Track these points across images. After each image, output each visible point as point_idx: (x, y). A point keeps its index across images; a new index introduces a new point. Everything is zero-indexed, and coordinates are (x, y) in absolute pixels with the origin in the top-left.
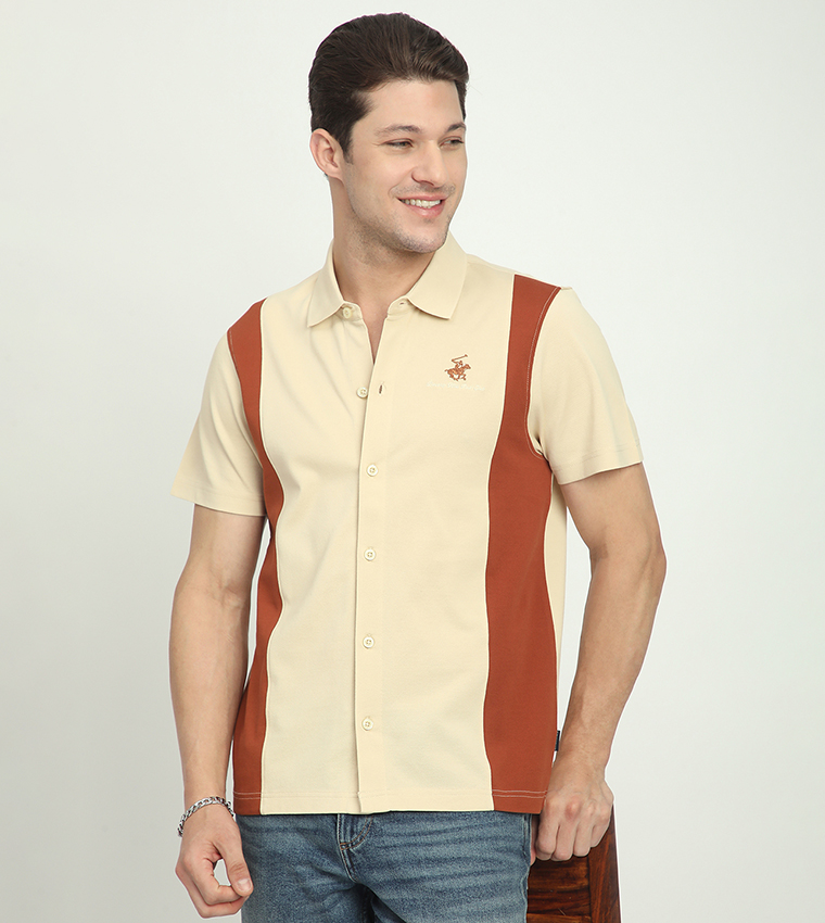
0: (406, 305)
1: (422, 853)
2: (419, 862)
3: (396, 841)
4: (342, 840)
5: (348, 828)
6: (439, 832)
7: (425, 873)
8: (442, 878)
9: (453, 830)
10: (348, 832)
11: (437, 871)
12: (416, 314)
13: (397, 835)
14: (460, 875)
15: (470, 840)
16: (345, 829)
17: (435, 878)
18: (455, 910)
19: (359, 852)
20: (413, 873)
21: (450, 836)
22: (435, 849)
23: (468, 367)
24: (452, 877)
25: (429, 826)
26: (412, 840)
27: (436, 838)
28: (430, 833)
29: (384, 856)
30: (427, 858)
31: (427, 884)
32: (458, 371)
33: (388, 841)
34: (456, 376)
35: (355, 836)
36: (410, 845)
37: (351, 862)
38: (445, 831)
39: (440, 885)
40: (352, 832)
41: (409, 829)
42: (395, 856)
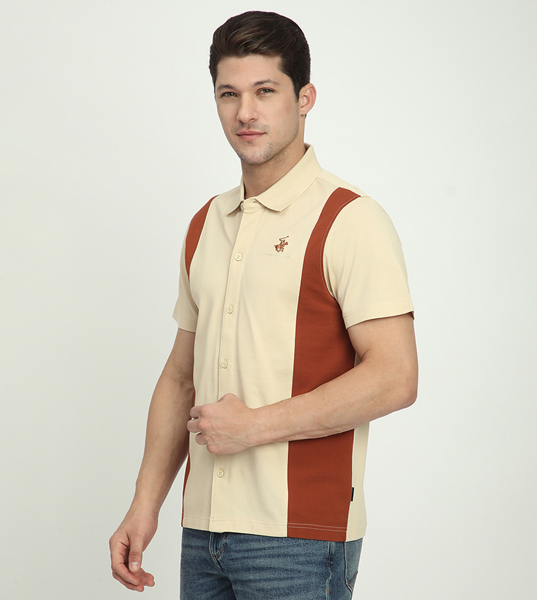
0: (256, 204)
1: (250, 563)
2: (249, 569)
3: (238, 555)
4: (212, 553)
5: (215, 546)
6: (262, 549)
7: (251, 577)
8: (260, 581)
9: (269, 548)
10: (215, 549)
11: (257, 576)
13: (239, 551)
14: (270, 580)
15: (279, 556)
16: (213, 546)
17: (256, 581)
20: (246, 576)
21: (267, 552)
22: (258, 560)
23: (287, 244)
24: (266, 580)
25: (256, 545)
26: (246, 554)
27: (260, 553)
28: (257, 550)
29: (232, 564)
30: (253, 567)
31: (252, 585)
32: (281, 246)
33: (234, 555)
34: (279, 249)
35: (218, 551)
36: (244, 558)
37: (221, 567)
38: (265, 549)
39: (261, 585)
40: (217, 549)
41: (245, 546)
42: (238, 565)
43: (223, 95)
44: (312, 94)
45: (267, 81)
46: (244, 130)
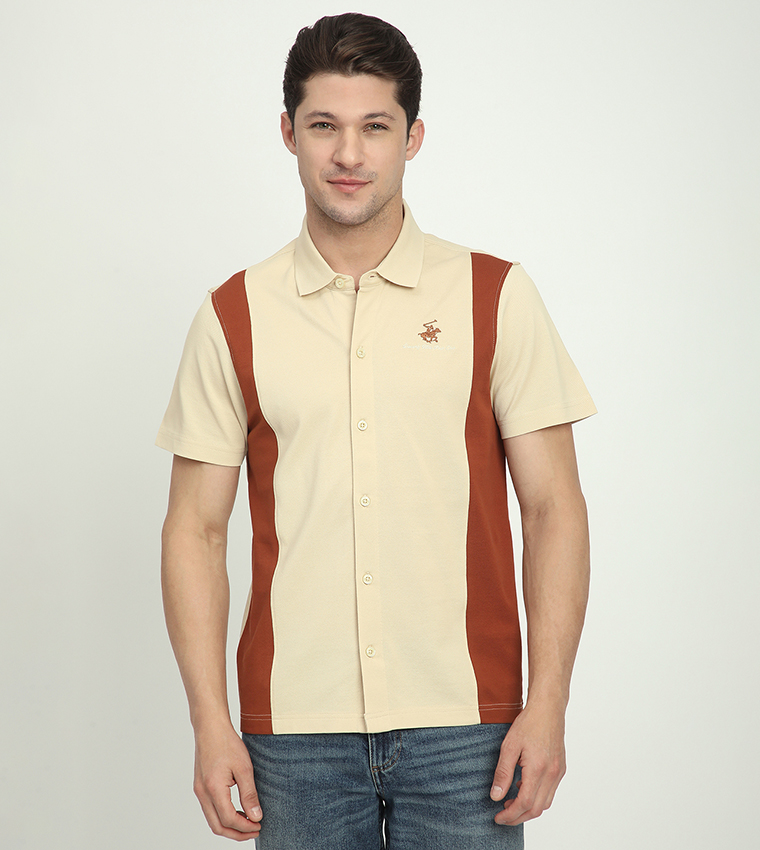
0: (377, 279)
1: (445, 769)
2: (444, 777)
3: (424, 761)
4: (375, 765)
5: (380, 754)
6: (460, 749)
7: (449, 787)
8: (463, 790)
9: (471, 746)
10: (380, 758)
11: (458, 785)
12: (388, 286)
13: (425, 756)
14: (478, 787)
15: (485, 754)
16: (377, 755)
17: (458, 792)
18: (473, 819)
19: (389, 773)
20: (440, 788)
21: (469, 752)
22: (457, 764)
23: (438, 330)
24: (471, 789)
25: (451, 745)
26: (437, 758)
27: (462, 753)
28: (453, 750)
29: (413, 776)
30: (450, 774)
31: (451, 797)
32: (430, 334)
33: (417, 762)
34: (429, 339)
35: (387, 760)
36: (435, 764)
37: (381, 781)
38: (465, 748)
39: (462, 797)
40: (384, 758)
41: (434, 748)
42: (423, 774)
43: (314, 126)
44: (418, 134)
45: (382, 114)
46: (344, 177)
